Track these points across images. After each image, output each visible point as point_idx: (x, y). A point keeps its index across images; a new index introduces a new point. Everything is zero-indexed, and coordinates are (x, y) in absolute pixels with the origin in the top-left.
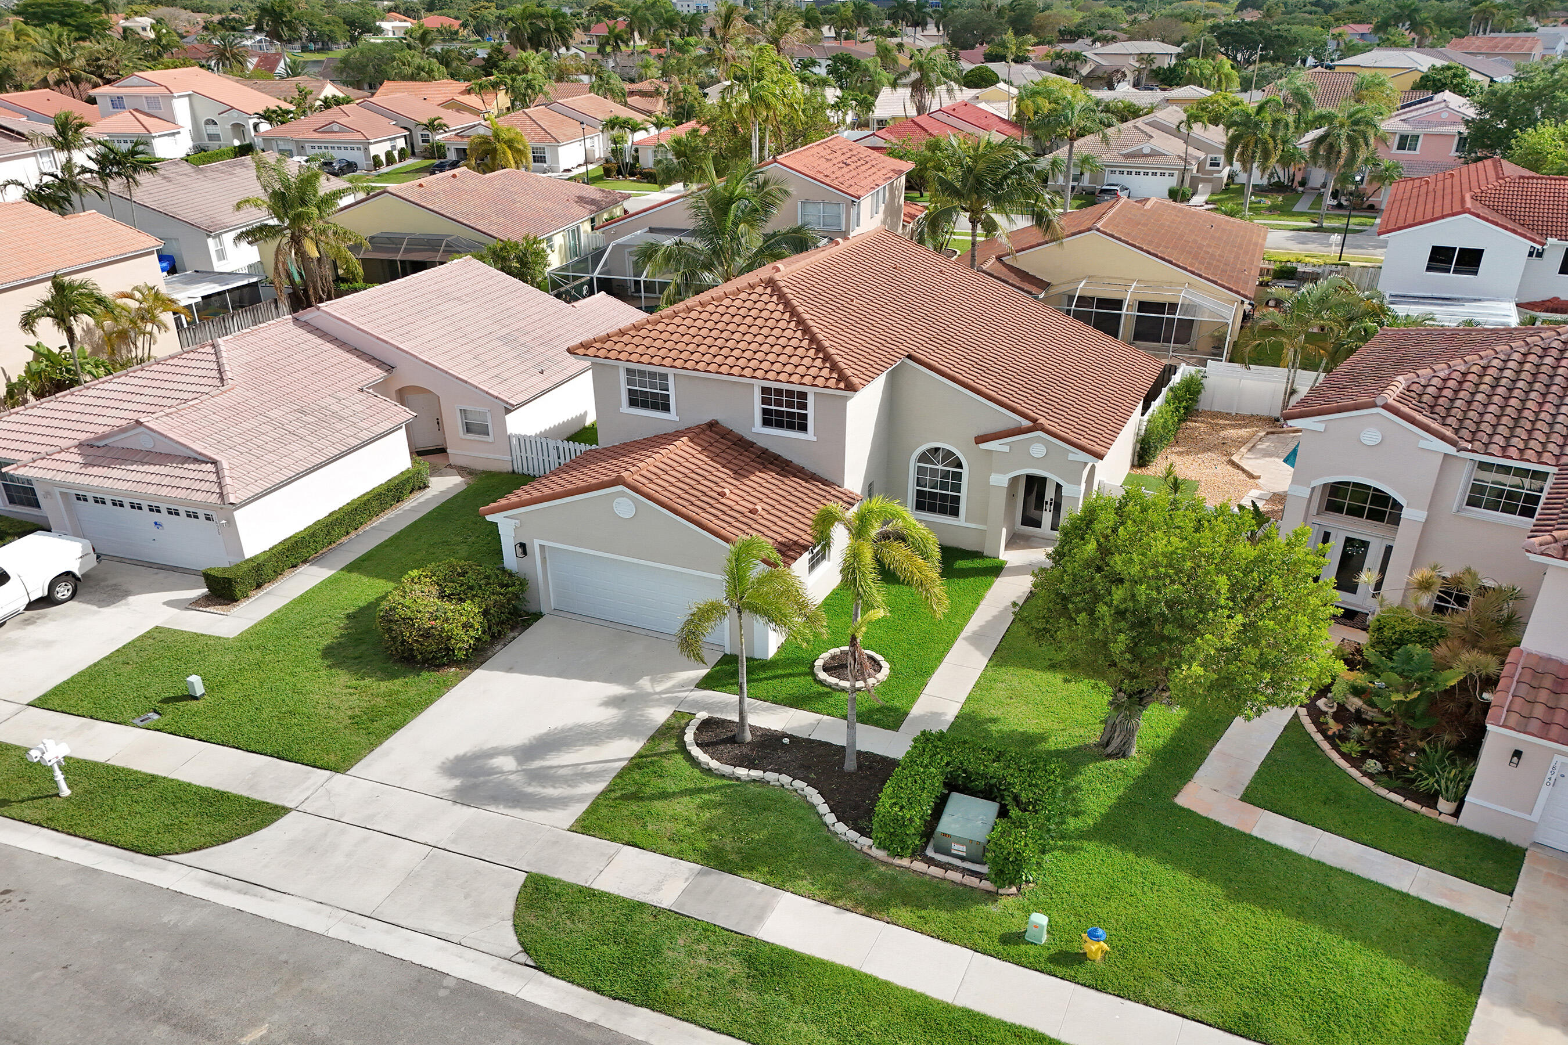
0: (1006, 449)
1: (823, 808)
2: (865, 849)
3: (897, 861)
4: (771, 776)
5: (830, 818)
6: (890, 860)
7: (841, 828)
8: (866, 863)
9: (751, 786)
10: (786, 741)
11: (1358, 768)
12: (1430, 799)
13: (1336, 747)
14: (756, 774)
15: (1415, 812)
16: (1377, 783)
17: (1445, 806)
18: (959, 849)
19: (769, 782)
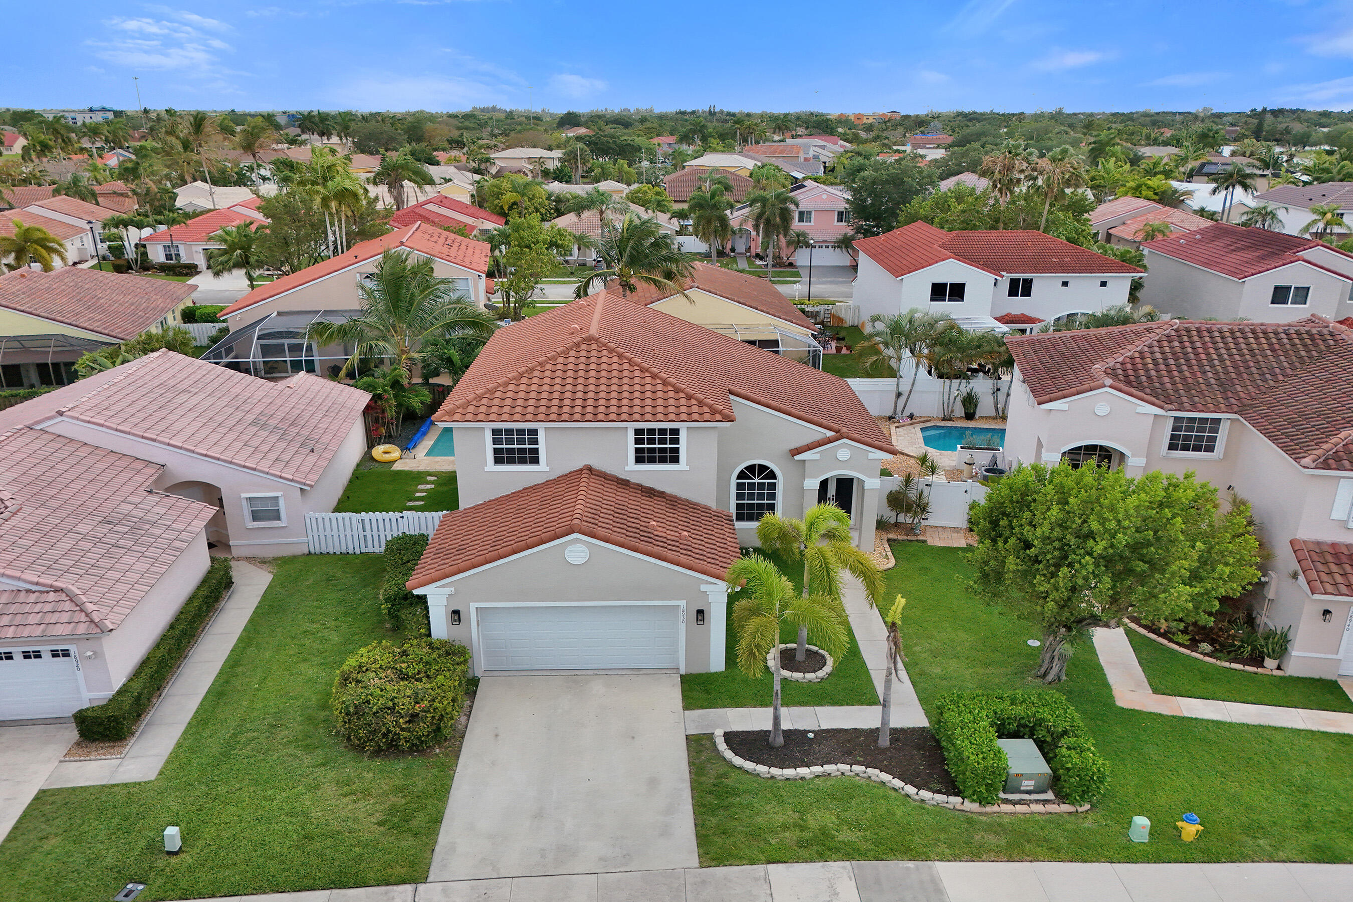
0: (817, 457)
1: (897, 783)
2: (959, 807)
3: (989, 809)
4: (829, 768)
5: (910, 789)
6: (983, 810)
7: (925, 794)
8: (969, 820)
9: (817, 781)
10: (811, 735)
11: (1196, 651)
12: (1258, 661)
13: (1170, 640)
14: (817, 769)
15: (1256, 673)
16: (1217, 658)
17: (1270, 663)
18: (1028, 784)
19: (829, 774)
